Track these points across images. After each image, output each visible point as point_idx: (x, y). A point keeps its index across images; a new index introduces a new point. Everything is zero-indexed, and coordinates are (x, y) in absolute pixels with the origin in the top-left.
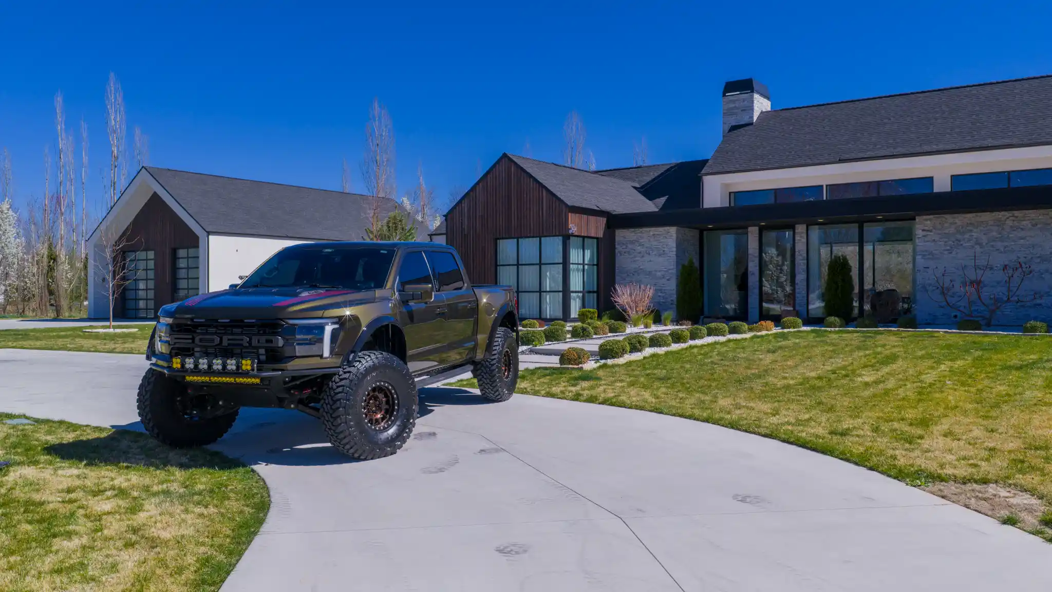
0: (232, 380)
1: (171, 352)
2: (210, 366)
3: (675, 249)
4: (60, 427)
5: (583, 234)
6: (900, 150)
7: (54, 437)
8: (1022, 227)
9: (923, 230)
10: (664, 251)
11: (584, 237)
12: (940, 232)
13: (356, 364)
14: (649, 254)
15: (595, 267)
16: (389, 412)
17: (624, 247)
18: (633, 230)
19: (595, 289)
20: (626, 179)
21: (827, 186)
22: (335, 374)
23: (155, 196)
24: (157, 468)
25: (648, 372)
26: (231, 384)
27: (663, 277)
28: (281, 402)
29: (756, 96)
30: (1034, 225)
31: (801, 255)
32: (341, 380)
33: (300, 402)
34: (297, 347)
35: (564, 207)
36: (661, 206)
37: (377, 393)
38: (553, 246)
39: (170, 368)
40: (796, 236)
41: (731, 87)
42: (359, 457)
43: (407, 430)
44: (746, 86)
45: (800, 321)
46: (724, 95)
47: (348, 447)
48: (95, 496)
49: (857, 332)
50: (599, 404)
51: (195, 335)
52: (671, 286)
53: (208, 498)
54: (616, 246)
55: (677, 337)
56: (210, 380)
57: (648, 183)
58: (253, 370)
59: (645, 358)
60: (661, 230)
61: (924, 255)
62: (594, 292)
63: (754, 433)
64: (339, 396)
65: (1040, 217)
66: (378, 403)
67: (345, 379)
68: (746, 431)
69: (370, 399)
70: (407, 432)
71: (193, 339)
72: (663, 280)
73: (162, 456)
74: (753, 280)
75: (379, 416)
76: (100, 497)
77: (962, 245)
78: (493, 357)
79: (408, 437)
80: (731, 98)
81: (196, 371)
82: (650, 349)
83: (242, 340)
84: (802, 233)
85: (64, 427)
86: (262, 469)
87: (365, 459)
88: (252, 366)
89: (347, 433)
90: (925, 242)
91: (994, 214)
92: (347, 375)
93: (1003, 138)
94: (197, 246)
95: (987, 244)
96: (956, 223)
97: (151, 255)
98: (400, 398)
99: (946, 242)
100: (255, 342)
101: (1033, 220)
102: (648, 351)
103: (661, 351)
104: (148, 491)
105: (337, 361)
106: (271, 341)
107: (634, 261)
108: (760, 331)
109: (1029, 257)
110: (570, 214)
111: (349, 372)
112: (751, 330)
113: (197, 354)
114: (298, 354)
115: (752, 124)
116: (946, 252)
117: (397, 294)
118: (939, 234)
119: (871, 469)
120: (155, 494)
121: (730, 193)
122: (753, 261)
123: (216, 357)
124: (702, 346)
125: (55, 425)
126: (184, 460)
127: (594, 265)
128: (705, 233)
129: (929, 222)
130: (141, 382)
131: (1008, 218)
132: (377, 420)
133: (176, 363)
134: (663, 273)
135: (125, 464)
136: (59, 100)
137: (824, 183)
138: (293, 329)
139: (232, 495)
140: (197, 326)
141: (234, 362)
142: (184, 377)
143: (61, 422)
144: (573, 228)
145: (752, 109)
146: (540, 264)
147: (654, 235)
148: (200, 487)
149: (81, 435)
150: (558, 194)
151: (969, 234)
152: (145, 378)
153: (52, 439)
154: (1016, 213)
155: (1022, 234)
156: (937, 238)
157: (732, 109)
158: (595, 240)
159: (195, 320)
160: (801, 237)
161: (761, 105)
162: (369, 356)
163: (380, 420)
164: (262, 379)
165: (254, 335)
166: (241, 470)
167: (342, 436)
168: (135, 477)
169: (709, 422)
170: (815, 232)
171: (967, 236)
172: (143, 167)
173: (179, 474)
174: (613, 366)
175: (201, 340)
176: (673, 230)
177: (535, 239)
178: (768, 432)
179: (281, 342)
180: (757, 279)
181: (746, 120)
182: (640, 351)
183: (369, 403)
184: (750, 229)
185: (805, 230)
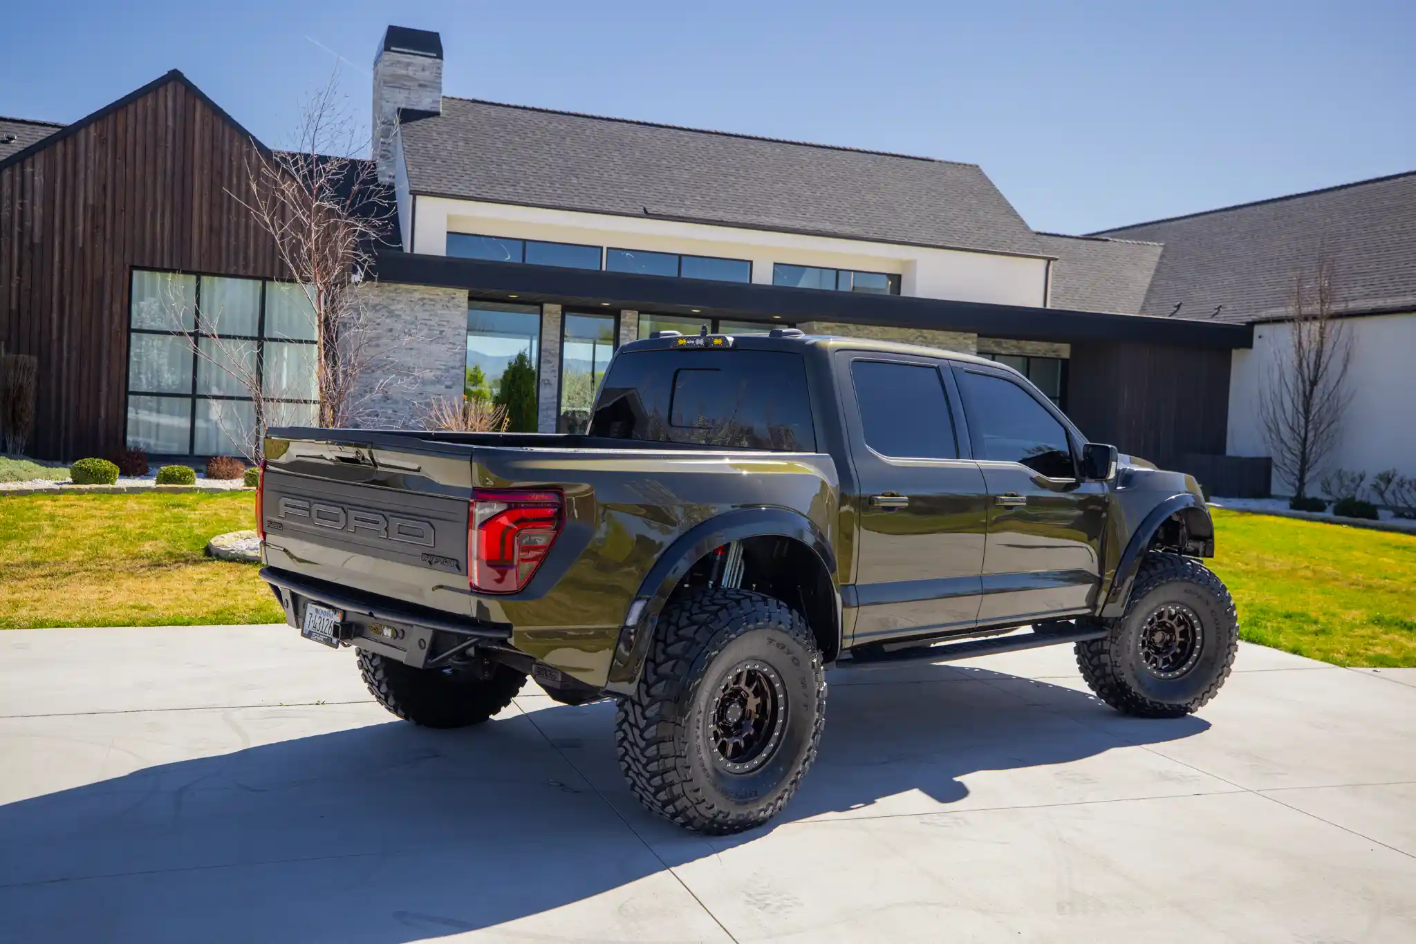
10: (441, 332)
14: (411, 335)
17: (354, 315)
21: (608, 248)
27: (438, 381)
40: (621, 328)
41: (399, 37)
44: (429, 44)
46: (386, 48)
60: (440, 292)
72: (438, 386)
80: (400, 57)
84: (631, 324)
91: (902, 330)
107: (378, 345)
121: (449, 233)
122: (549, 362)
131: (916, 338)
134: (438, 373)
145: (439, 89)
146: (261, 339)
147: (420, 299)
157: (401, 77)
160: (629, 330)
176: (462, 296)
180: (556, 392)
181: (426, 105)
184: (547, 307)
185: (636, 321)
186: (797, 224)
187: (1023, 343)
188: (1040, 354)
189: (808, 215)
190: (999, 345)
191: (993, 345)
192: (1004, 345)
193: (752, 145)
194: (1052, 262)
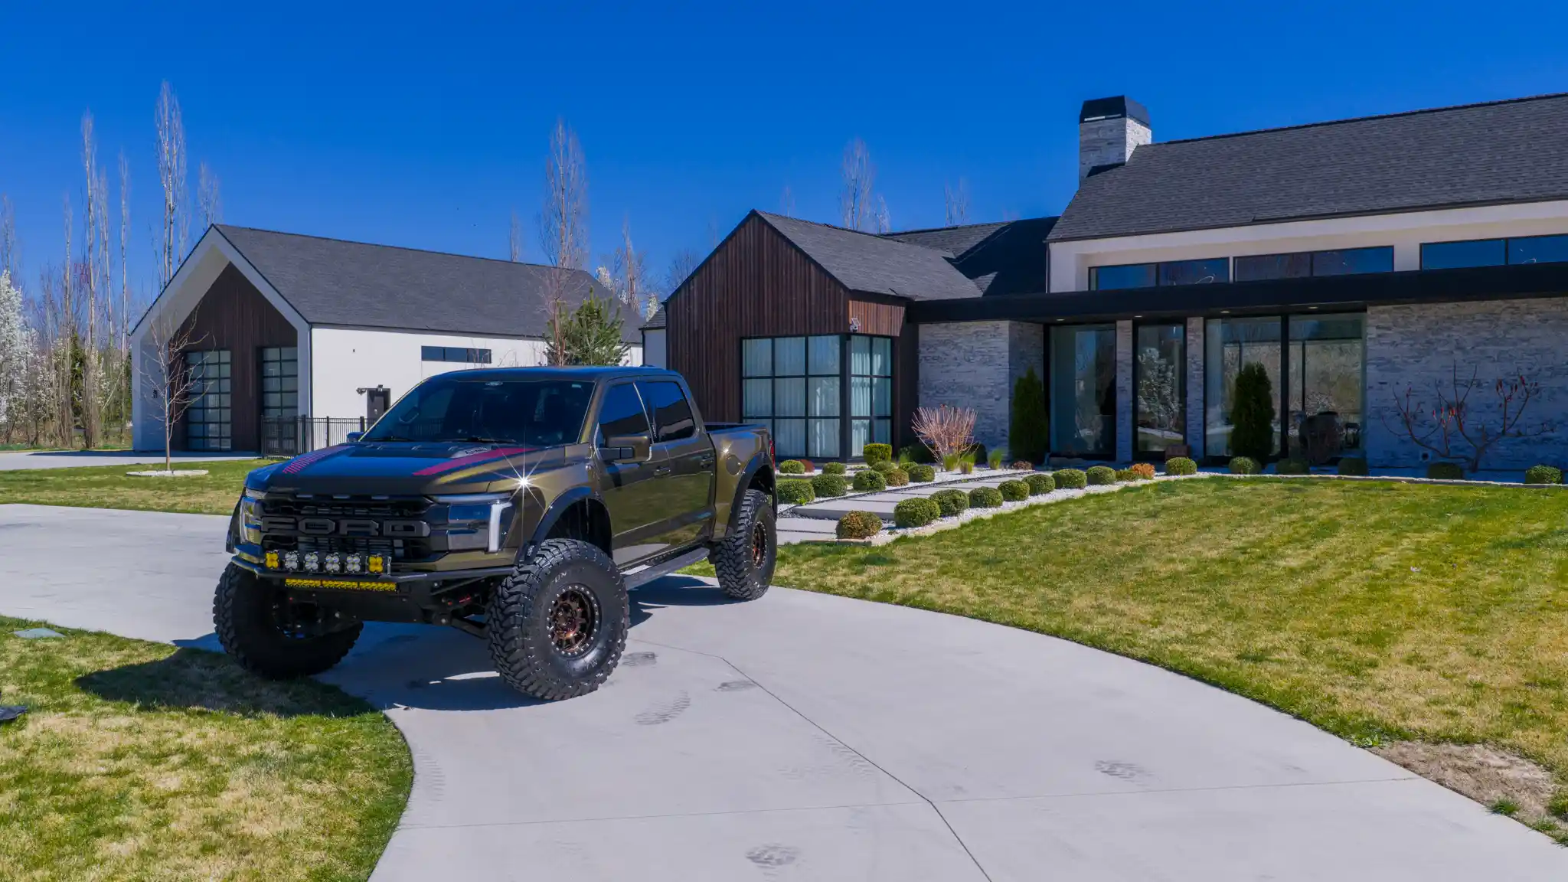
0: (354, 585)
1: (262, 542)
2: (322, 565)
3: (1007, 354)
4: (98, 643)
5: (870, 332)
6: (1344, 206)
7: (89, 659)
8: (1525, 323)
9: (1378, 327)
10: (991, 356)
11: (871, 336)
12: (1401, 330)
13: (538, 560)
14: (969, 361)
15: (889, 380)
16: (586, 630)
17: (932, 350)
18: (944, 325)
19: (889, 414)
20: (936, 246)
21: (1234, 258)
22: (507, 576)
23: (231, 269)
24: (245, 715)
25: (969, 550)
26: (354, 590)
27: (989, 396)
28: (426, 616)
29: (1130, 122)
30: (1544, 321)
31: (1195, 363)
32: (516, 584)
33: (455, 615)
34: (450, 537)
35: (842, 291)
36: (986, 287)
37: (568, 602)
38: (826, 348)
39: (262, 567)
40: (1188, 334)
41: (1092, 108)
42: (543, 697)
43: (614, 655)
44: (1114, 107)
45: (1193, 463)
46: (1082, 121)
47: (525, 683)
48: (154, 764)
49: (1279, 481)
50: (897, 604)
51: (299, 518)
52: (1002, 409)
53: (321, 768)
54: (921, 349)
55: (1011, 492)
56: (322, 585)
57: (968, 252)
58: (385, 571)
59: (963, 526)
60: (988, 325)
61: (1379, 365)
62: (885, 417)
63: (1127, 655)
64: (513, 608)
65: (1552, 309)
66: (569, 615)
67: (522, 582)
68: (1113, 651)
69: (558, 610)
70: (612, 659)
71: (296, 524)
72: (990, 399)
73: (250, 693)
74: (1123, 399)
75: (571, 635)
76: (162, 767)
77: (1435, 349)
78: (739, 536)
79: (615, 665)
80: (1094, 126)
81: (301, 571)
82: (971, 510)
83: (368, 526)
84: (1198, 329)
85: (105, 643)
86: (399, 715)
87: (552, 700)
88: (384, 564)
89: (524, 662)
90: (1381, 344)
91: (1483, 304)
92: (524, 577)
93: (1499, 188)
94: (295, 345)
95: (1472, 348)
96: (1426, 317)
97: (226, 356)
98: (602, 609)
99: (1411, 345)
100: (387, 531)
101: (1541, 313)
102: (969, 514)
103: (987, 513)
104: (233, 755)
105: (508, 556)
106: (411, 529)
107: (948, 371)
108: (1133, 479)
109: (1535, 369)
110: (850, 302)
111: (529, 572)
112: (1120, 478)
113: (301, 546)
114: (451, 548)
115: (1123, 164)
116: (1412, 361)
117: (596, 450)
118: (1401, 333)
119: (1299, 717)
120: (243, 761)
121: (1090, 269)
122: (1123, 371)
123: (331, 552)
124: (1048, 506)
125: (90, 639)
126: (284, 700)
127: (886, 377)
128: (1053, 329)
129: (1386, 316)
130: (219, 582)
131: (1504, 310)
132: (568, 641)
133: (272, 560)
134: (990, 389)
135: (197, 709)
136: (88, 124)
137: (1231, 253)
138: (444, 511)
139: (356, 760)
140: (301, 504)
141: (356, 559)
142: (283, 581)
143: (99, 635)
144: (855, 323)
145: (1124, 143)
146: (807, 376)
147: (976, 333)
148: (309, 748)
149: (130, 656)
150: (834, 273)
151: (1446, 334)
152: (225, 577)
153: (87, 664)
154: (1517, 302)
155: (1525, 334)
156: (1398, 339)
157: (1094, 141)
158: (888, 341)
159: (298, 496)
160: (1195, 335)
161: (1137, 135)
162: (557, 547)
163: (573, 642)
164: (398, 586)
165: (386, 518)
166: (368, 716)
167: (517, 666)
168: (214, 730)
169: (1058, 637)
170: (1216, 328)
171: (1443, 336)
172: (213, 225)
173: (278, 725)
174: (918, 539)
175: (307, 526)
176: (1004, 325)
177: (799, 338)
178: (1146, 654)
179: (426, 530)
180: (1130, 397)
181: (1113, 159)
182: (956, 514)
183: (557, 616)
184: (1119, 323)
185: (1201, 326)
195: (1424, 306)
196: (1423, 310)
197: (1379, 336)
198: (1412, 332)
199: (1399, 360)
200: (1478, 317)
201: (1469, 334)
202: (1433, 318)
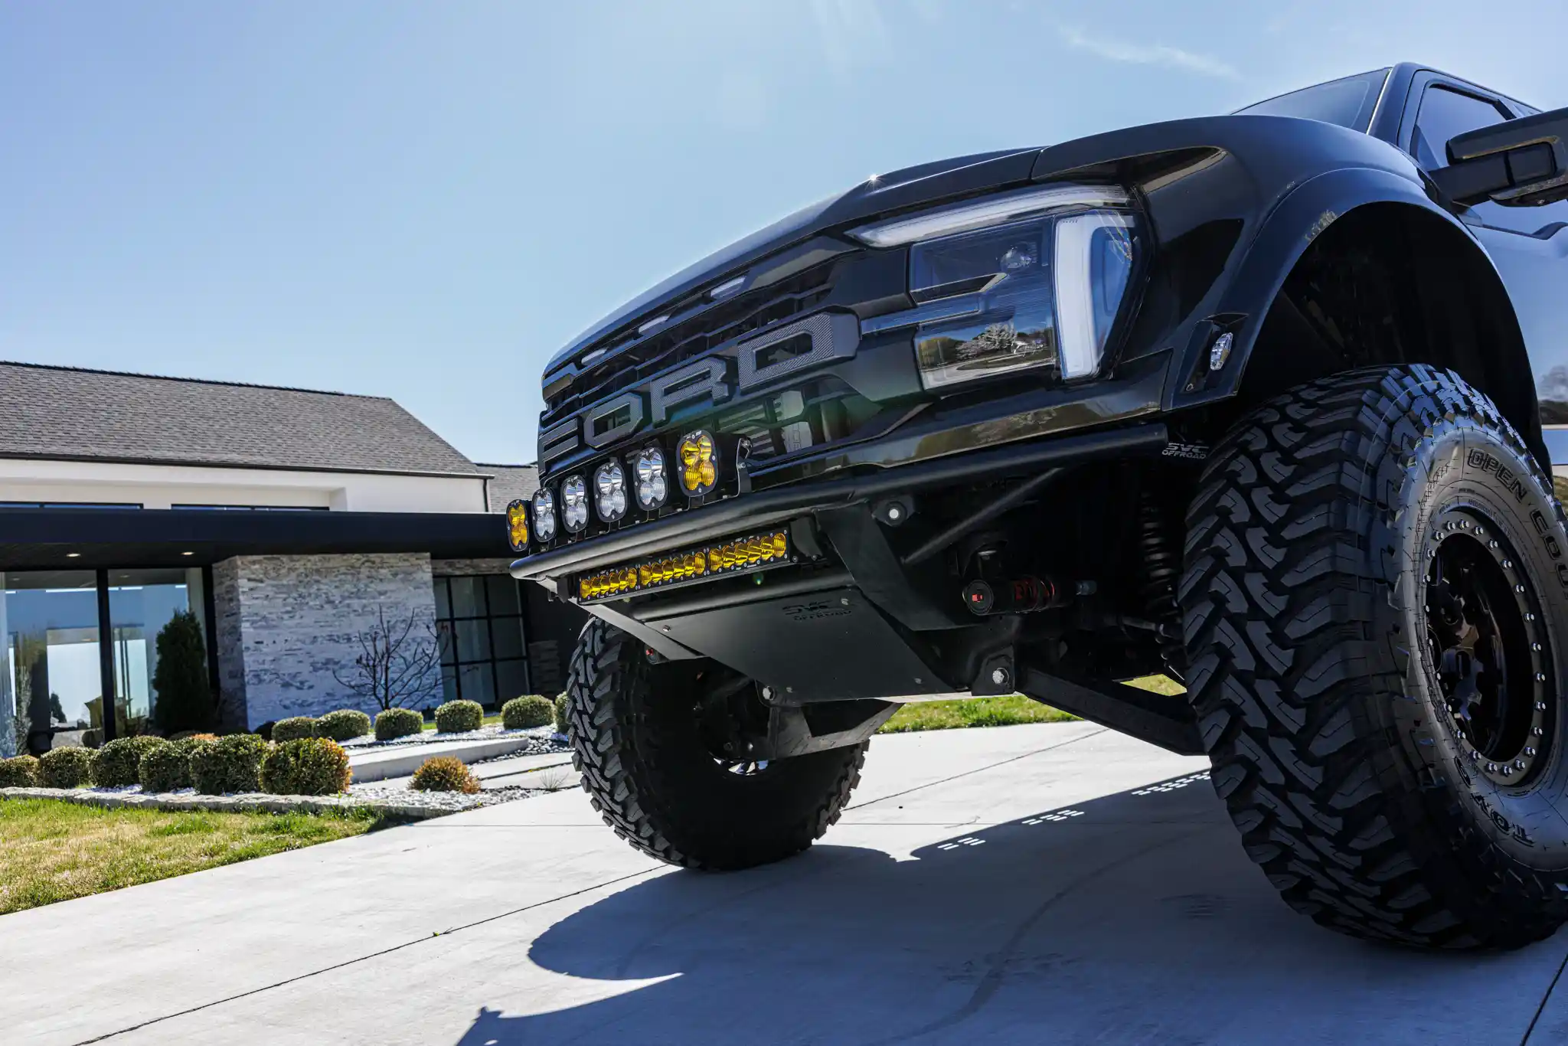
8: (380, 577)
9: (249, 580)
12: (273, 582)
30: (395, 575)
61: (253, 622)
65: (400, 564)
77: (307, 603)
90: (255, 599)
91: (345, 557)
95: (340, 602)
96: (296, 569)
99: (285, 600)
101: (392, 567)
116: (286, 616)
118: (273, 586)
129: (257, 566)
131: (363, 563)
151: (315, 587)
154: (373, 556)
155: (381, 587)
156: (271, 594)
171: (314, 590)
186: (197, 456)
187: (476, 561)
188: (496, 571)
189: (208, 447)
190: (451, 565)
191: (446, 566)
192: (458, 566)
193: (124, 381)
194: (488, 481)
195: (295, 557)
196: (292, 561)
197: (251, 589)
198: (283, 585)
199: (274, 616)
200: (343, 570)
201: (336, 587)
202: (302, 570)
